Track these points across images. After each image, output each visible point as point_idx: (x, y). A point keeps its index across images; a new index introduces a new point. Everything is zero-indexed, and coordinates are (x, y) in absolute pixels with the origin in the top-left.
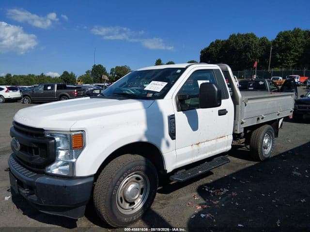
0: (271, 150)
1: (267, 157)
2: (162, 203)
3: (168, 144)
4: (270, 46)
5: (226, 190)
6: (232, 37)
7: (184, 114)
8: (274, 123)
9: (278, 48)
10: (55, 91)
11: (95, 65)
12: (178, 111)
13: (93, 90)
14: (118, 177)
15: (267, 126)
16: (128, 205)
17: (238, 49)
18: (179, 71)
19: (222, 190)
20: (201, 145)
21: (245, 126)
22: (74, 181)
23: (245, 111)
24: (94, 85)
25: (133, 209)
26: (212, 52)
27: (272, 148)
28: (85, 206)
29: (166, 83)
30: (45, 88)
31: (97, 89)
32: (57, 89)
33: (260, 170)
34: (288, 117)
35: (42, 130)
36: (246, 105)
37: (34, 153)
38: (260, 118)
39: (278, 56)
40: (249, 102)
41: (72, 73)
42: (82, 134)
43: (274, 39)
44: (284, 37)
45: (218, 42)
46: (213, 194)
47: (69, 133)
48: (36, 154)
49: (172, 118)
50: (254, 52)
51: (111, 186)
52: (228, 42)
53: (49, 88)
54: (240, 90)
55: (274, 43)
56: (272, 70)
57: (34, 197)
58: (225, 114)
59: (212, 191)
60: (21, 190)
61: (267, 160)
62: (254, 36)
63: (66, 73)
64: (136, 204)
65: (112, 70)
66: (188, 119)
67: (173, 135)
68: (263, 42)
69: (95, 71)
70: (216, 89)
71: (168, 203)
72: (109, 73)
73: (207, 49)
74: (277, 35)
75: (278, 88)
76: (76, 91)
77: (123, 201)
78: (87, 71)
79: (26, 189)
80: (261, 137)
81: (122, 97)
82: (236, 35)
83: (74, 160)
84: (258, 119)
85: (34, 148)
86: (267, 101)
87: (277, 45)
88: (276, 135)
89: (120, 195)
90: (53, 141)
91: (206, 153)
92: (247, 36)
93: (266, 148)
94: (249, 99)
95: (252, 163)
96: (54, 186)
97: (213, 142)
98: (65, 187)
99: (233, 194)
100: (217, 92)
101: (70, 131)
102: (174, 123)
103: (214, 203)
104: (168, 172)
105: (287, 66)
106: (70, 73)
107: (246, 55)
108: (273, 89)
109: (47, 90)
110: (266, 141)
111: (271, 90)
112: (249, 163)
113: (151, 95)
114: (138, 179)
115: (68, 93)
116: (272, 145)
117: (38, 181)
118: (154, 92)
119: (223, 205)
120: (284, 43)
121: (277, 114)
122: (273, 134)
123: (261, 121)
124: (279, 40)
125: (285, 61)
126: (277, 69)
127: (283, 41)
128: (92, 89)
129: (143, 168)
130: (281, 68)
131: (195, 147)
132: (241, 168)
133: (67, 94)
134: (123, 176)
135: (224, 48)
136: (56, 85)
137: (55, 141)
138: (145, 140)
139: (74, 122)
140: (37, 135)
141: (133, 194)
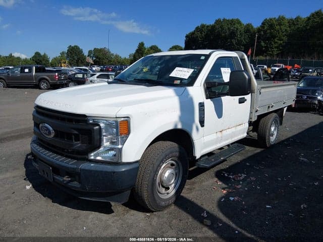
0: (276, 137)
1: (272, 144)
2: (188, 189)
3: (197, 129)
4: (255, 34)
5: (244, 176)
6: (218, 22)
7: (212, 102)
8: (279, 112)
9: (263, 36)
10: (34, 74)
11: (70, 46)
12: (207, 99)
13: (75, 74)
14: (158, 163)
15: (274, 115)
16: (164, 189)
17: (223, 35)
18: (203, 58)
19: (240, 175)
20: (224, 132)
21: (258, 115)
22: (121, 166)
23: (259, 99)
24: (74, 68)
25: (168, 193)
26: (198, 37)
27: (277, 135)
28: (130, 191)
29: (193, 70)
30: (22, 71)
31: (78, 73)
32: (36, 72)
33: (269, 156)
34: (291, 105)
35: (84, 116)
36: (260, 93)
37: (74, 139)
38: (271, 106)
39: (263, 44)
40: (262, 91)
41: (45, 54)
42: (127, 120)
43: (259, 26)
44: (269, 25)
45: (203, 26)
46: (234, 179)
47: (115, 119)
48: (76, 141)
49: (202, 105)
50: (239, 39)
51: (153, 171)
52: (213, 27)
53: (27, 70)
54: (256, 79)
55: (259, 30)
56: (258, 58)
57: (76, 184)
58: (244, 102)
59: (231, 177)
60: (56, 177)
61: (273, 146)
62: (239, 22)
63: (37, 54)
64: (170, 189)
65: (90, 52)
66: (215, 107)
67: (202, 123)
68: (248, 28)
69: (71, 53)
70: (247, 77)
71: (194, 188)
72: (87, 55)
73: (193, 33)
74: (262, 22)
75: (270, 77)
76: (57, 74)
77: (160, 185)
78: (61, 52)
79: (66, 177)
80: (269, 125)
81: (147, 84)
82: (222, 20)
83: (120, 146)
84: (269, 107)
85: (74, 134)
86: (276, 90)
87: (262, 33)
88: (281, 123)
89: (158, 180)
90: (97, 127)
91: (227, 140)
92: (232, 22)
93: (272, 135)
94: (262, 88)
95: (259, 150)
96: (101, 172)
97: (233, 130)
98: (114, 172)
99: (252, 178)
100: (247, 81)
101: (116, 117)
102: (204, 110)
103: (237, 187)
104: (197, 158)
105: (271, 55)
106: (42, 54)
107: (231, 42)
108: (266, 77)
109: (24, 72)
110: (273, 129)
111: (264, 78)
112: (256, 150)
113: (178, 82)
114: (172, 165)
115: (48, 76)
116: (277, 133)
117: (83, 168)
118: (181, 79)
119: (246, 189)
120: (268, 31)
121: (283, 102)
122: (279, 122)
123: (271, 110)
124: (263, 27)
125: (270, 49)
126: (262, 58)
127: (268, 29)
128: (73, 73)
129: (177, 154)
130: (266, 56)
131: (219, 134)
132: (250, 154)
133: (47, 78)
134: (162, 162)
135: (209, 33)
136: (34, 68)
137: (100, 127)
138: (179, 127)
139: (120, 108)
140: (78, 121)
141: (169, 179)
